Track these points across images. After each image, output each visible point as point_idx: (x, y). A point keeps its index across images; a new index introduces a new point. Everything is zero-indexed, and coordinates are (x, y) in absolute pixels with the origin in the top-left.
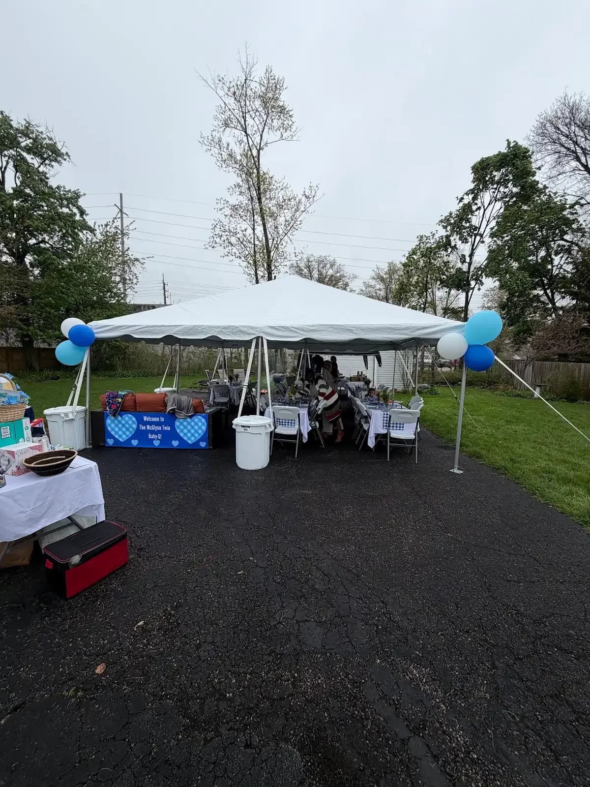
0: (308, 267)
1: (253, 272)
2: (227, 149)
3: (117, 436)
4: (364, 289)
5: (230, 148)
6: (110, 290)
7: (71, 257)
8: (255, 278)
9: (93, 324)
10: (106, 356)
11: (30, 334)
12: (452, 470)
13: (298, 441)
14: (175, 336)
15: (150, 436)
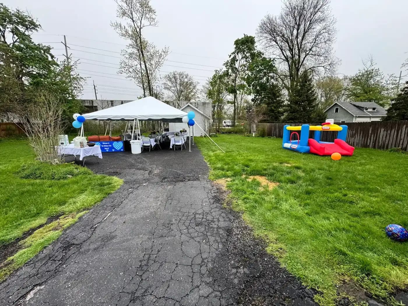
0: (175, 78)
1: (142, 86)
2: (125, 29)
4: (203, 89)
5: (126, 29)
8: (143, 88)
13: (150, 148)
15: (105, 149)
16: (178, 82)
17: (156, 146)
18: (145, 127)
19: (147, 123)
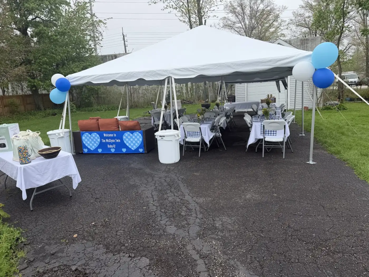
0: (241, 5)
1: (187, 20)
3: (89, 147)
4: (293, 18)
6: (84, 47)
7: (56, 25)
8: (189, 23)
9: (69, 77)
10: (85, 96)
11: (36, 85)
12: (308, 162)
13: (200, 146)
14: (117, 80)
15: (109, 146)
16: (248, 11)
17: (214, 141)
18: (192, 94)
19: (194, 87)
